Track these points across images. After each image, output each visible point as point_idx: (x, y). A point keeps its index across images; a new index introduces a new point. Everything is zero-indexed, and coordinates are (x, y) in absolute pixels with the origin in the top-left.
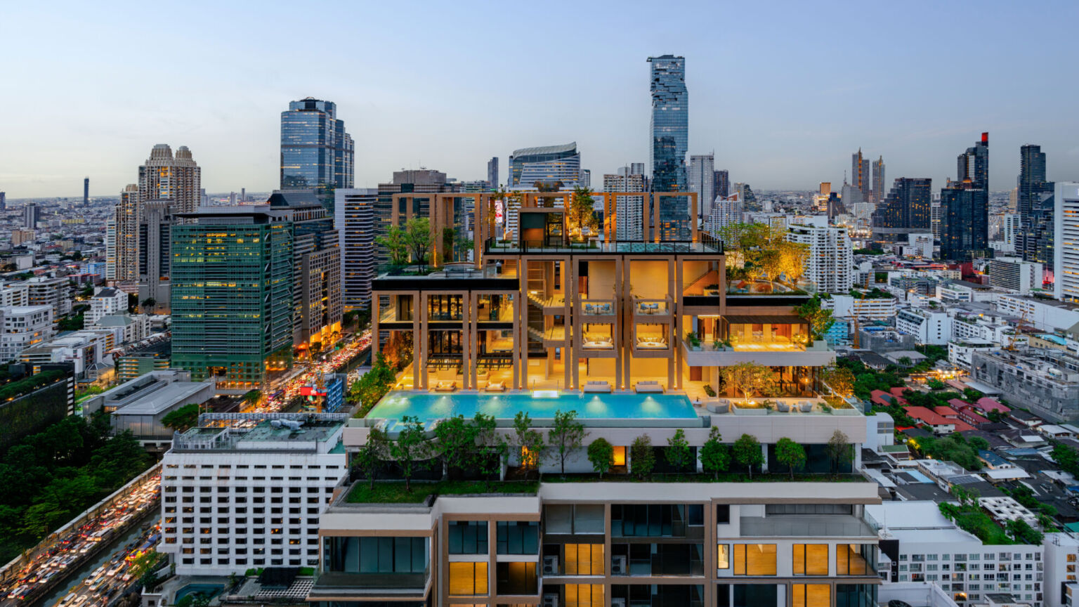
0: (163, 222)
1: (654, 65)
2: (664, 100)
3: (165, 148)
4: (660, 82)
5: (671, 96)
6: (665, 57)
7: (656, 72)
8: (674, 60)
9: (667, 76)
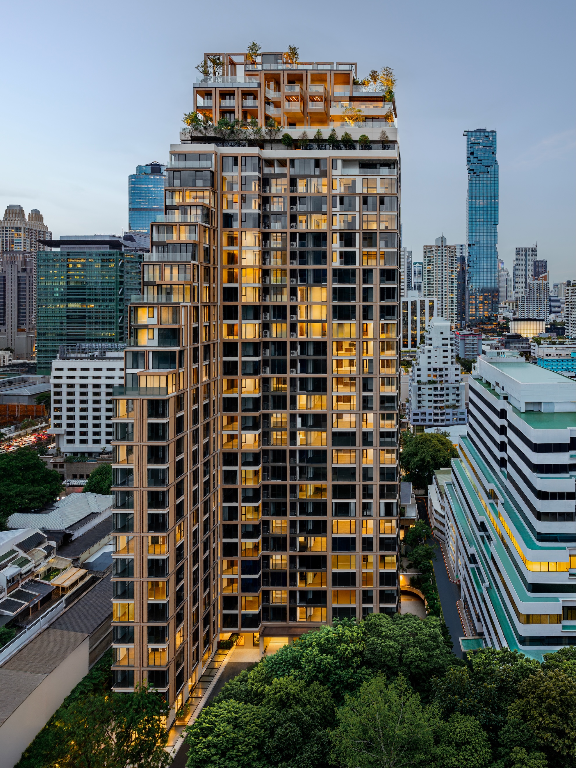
0: (21, 274)
1: (469, 140)
2: (478, 173)
3: (18, 208)
4: (474, 156)
5: (483, 169)
6: (479, 131)
7: (472, 144)
8: (486, 134)
9: (480, 150)
